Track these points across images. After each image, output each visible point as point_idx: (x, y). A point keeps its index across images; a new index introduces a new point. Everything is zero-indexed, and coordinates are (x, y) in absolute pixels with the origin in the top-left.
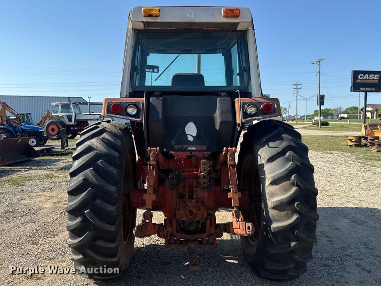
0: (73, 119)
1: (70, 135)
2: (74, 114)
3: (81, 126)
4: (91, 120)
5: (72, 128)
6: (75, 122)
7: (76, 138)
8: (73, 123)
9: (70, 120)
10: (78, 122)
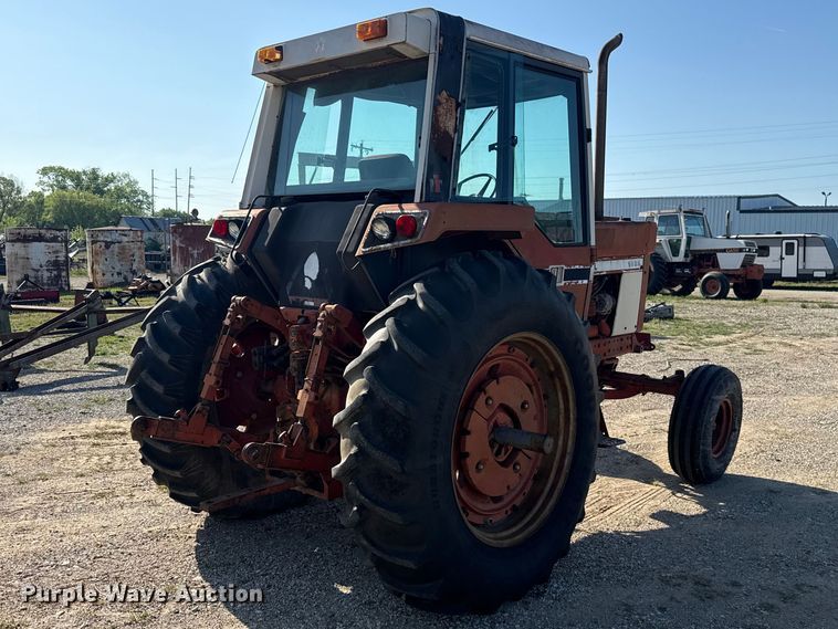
0: (683, 248)
1: (680, 287)
2: (684, 239)
3: (701, 267)
4: (724, 251)
5: (678, 271)
6: (686, 256)
7: (693, 293)
8: (680, 258)
9: (675, 252)
10: (694, 256)
